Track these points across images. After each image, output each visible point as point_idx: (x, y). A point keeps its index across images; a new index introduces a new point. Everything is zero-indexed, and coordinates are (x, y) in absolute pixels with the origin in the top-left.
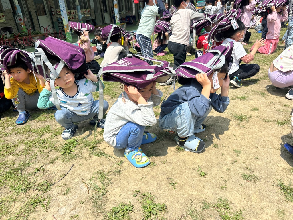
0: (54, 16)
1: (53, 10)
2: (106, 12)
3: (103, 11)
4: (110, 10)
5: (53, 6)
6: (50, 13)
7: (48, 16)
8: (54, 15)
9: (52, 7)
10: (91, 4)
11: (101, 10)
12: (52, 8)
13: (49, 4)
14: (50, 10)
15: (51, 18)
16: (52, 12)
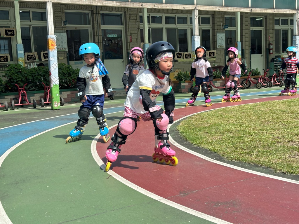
6: (267, 51)
7: (263, 54)
8: (272, 53)
12: (271, 44)
13: (268, 40)
14: (268, 48)
15: (267, 58)
16: (270, 49)
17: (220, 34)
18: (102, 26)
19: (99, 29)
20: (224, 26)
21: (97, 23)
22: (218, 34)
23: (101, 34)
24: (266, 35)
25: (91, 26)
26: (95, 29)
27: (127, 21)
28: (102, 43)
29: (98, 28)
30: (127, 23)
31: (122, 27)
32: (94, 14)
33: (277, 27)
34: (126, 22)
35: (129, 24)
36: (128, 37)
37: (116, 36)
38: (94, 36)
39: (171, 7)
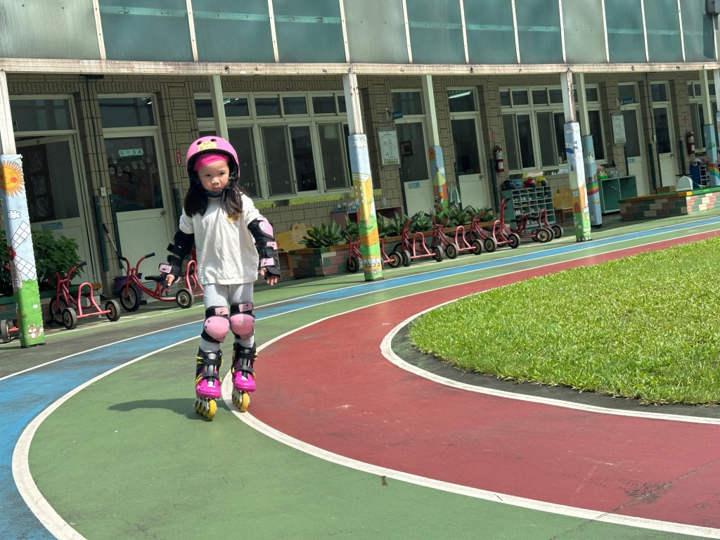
0: (502, 173)
1: (500, 155)
2: (667, 150)
3: (654, 147)
4: (680, 142)
5: (503, 146)
6: (491, 166)
7: (482, 174)
8: (503, 170)
9: (501, 147)
10: (616, 130)
11: (650, 146)
12: (500, 149)
13: (491, 140)
14: (492, 157)
15: (493, 181)
16: (497, 161)
17: (385, 133)
18: (105, 130)
19: (98, 138)
20: (393, 113)
21: (91, 123)
22: (381, 134)
23: (104, 151)
24: (485, 129)
25: (77, 131)
26: (88, 139)
27: (166, 114)
28: (107, 173)
29: (95, 136)
30: (167, 118)
31: (153, 130)
32: (83, 102)
33: (506, 110)
34: (162, 117)
35: (171, 121)
36: (171, 152)
37: (139, 152)
38: (86, 155)
39: (296, 69)
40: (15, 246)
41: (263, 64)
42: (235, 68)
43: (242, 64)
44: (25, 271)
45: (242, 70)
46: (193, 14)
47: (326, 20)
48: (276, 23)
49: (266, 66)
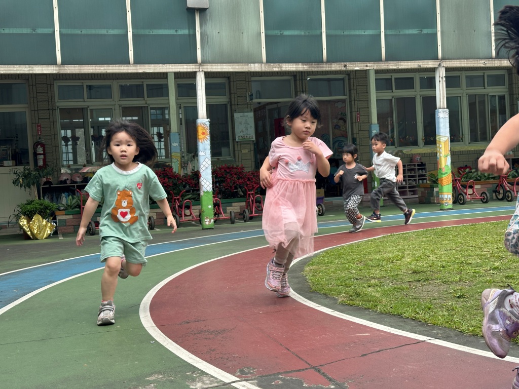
30: (352, 91)
35: (355, 93)
36: (354, 113)
39: (396, 65)
40: (201, 171)
41: (372, 63)
42: (352, 65)
43: (357, 63)
44: (205, 186)
45: (356, 67)
46: (326, 32)
47: (425, 31)
48: (386, 35)
49: (374, 64)
